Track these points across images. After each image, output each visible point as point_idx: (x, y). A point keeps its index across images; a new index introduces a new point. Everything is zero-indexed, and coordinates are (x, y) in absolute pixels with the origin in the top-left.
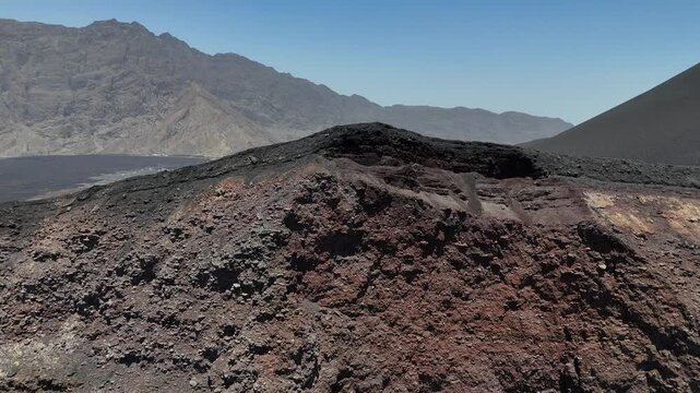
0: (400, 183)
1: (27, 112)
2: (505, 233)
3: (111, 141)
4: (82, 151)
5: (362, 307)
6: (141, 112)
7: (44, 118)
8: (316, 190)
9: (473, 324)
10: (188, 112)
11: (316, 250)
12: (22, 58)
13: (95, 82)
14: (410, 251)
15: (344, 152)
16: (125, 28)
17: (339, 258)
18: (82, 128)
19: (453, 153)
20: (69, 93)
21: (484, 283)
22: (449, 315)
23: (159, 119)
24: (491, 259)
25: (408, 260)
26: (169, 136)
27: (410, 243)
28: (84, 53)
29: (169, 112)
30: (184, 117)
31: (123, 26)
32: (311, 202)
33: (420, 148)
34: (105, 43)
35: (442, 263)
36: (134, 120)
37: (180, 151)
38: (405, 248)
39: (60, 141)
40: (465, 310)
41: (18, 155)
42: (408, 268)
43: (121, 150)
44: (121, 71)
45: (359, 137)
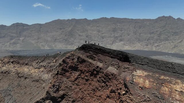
0: (89, 58)
1: (139, 40)
2: (110, 76)
3: (158, 48)
4: (150, 50)
5: (75, 83)
6: (168, 40)
7: (143, 41)
8: (70, 56)
9: (98, 98)
10: (182, 40)
11: (68, 68)
12: (140, 27)
13: (156, 32)
14: (87, 74)
15: (83, 50)
16: (167, 18)
17: (73, 71)
18: (151, 44)
19: (111, 53)
20: (149, 35)
21: (104, 88)
22: (94, 93)
23: (173, 42)
24: (106, 82)
25: (87, 76)
26: (174, 47)
27: (87, 72)
28: (154, 25)
29: (176, 40)
30: (181, 42)
31: (166, 17)
32: (69, 58)
33: (102, 51)
34: (160, 22)
35: (95, 80)
36: (165, 42)
37: (177, 52)
38: (86, 73)
39: (145, 47)
40: (98, 93)
41: (135, 49)
42: (86, 78)
43: (160, 50)
44: (163, 29)
45: (85, 47)
